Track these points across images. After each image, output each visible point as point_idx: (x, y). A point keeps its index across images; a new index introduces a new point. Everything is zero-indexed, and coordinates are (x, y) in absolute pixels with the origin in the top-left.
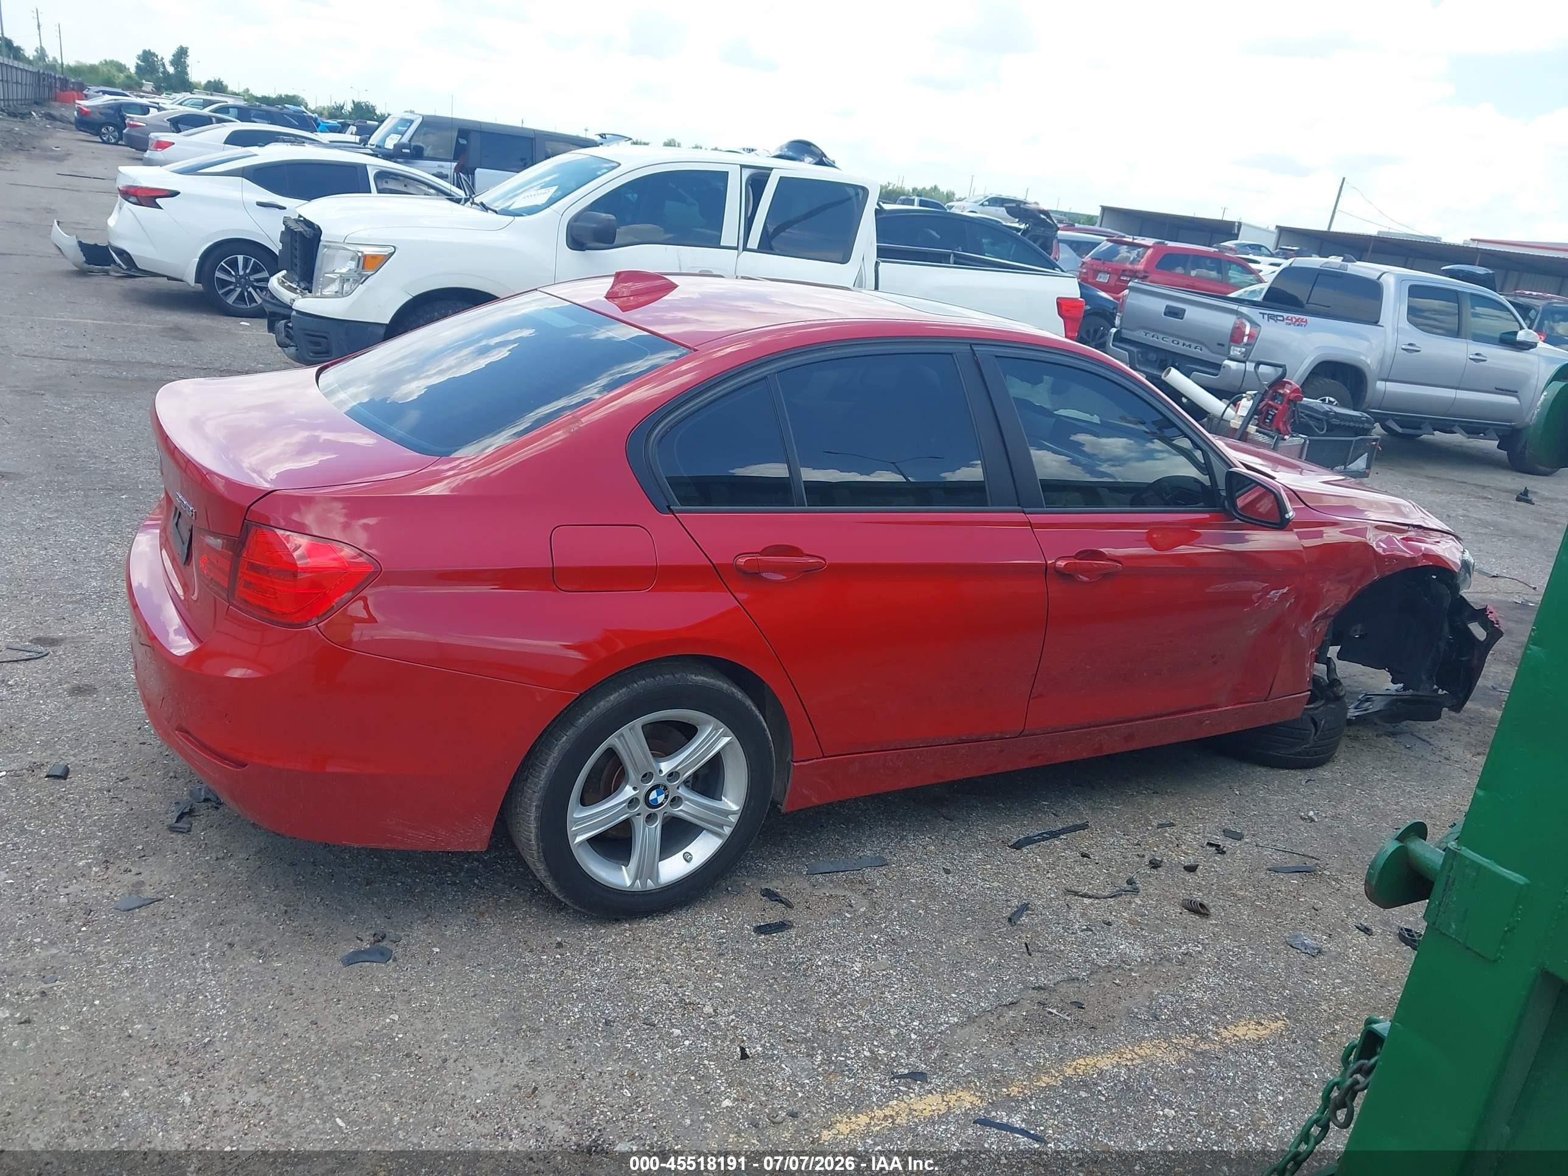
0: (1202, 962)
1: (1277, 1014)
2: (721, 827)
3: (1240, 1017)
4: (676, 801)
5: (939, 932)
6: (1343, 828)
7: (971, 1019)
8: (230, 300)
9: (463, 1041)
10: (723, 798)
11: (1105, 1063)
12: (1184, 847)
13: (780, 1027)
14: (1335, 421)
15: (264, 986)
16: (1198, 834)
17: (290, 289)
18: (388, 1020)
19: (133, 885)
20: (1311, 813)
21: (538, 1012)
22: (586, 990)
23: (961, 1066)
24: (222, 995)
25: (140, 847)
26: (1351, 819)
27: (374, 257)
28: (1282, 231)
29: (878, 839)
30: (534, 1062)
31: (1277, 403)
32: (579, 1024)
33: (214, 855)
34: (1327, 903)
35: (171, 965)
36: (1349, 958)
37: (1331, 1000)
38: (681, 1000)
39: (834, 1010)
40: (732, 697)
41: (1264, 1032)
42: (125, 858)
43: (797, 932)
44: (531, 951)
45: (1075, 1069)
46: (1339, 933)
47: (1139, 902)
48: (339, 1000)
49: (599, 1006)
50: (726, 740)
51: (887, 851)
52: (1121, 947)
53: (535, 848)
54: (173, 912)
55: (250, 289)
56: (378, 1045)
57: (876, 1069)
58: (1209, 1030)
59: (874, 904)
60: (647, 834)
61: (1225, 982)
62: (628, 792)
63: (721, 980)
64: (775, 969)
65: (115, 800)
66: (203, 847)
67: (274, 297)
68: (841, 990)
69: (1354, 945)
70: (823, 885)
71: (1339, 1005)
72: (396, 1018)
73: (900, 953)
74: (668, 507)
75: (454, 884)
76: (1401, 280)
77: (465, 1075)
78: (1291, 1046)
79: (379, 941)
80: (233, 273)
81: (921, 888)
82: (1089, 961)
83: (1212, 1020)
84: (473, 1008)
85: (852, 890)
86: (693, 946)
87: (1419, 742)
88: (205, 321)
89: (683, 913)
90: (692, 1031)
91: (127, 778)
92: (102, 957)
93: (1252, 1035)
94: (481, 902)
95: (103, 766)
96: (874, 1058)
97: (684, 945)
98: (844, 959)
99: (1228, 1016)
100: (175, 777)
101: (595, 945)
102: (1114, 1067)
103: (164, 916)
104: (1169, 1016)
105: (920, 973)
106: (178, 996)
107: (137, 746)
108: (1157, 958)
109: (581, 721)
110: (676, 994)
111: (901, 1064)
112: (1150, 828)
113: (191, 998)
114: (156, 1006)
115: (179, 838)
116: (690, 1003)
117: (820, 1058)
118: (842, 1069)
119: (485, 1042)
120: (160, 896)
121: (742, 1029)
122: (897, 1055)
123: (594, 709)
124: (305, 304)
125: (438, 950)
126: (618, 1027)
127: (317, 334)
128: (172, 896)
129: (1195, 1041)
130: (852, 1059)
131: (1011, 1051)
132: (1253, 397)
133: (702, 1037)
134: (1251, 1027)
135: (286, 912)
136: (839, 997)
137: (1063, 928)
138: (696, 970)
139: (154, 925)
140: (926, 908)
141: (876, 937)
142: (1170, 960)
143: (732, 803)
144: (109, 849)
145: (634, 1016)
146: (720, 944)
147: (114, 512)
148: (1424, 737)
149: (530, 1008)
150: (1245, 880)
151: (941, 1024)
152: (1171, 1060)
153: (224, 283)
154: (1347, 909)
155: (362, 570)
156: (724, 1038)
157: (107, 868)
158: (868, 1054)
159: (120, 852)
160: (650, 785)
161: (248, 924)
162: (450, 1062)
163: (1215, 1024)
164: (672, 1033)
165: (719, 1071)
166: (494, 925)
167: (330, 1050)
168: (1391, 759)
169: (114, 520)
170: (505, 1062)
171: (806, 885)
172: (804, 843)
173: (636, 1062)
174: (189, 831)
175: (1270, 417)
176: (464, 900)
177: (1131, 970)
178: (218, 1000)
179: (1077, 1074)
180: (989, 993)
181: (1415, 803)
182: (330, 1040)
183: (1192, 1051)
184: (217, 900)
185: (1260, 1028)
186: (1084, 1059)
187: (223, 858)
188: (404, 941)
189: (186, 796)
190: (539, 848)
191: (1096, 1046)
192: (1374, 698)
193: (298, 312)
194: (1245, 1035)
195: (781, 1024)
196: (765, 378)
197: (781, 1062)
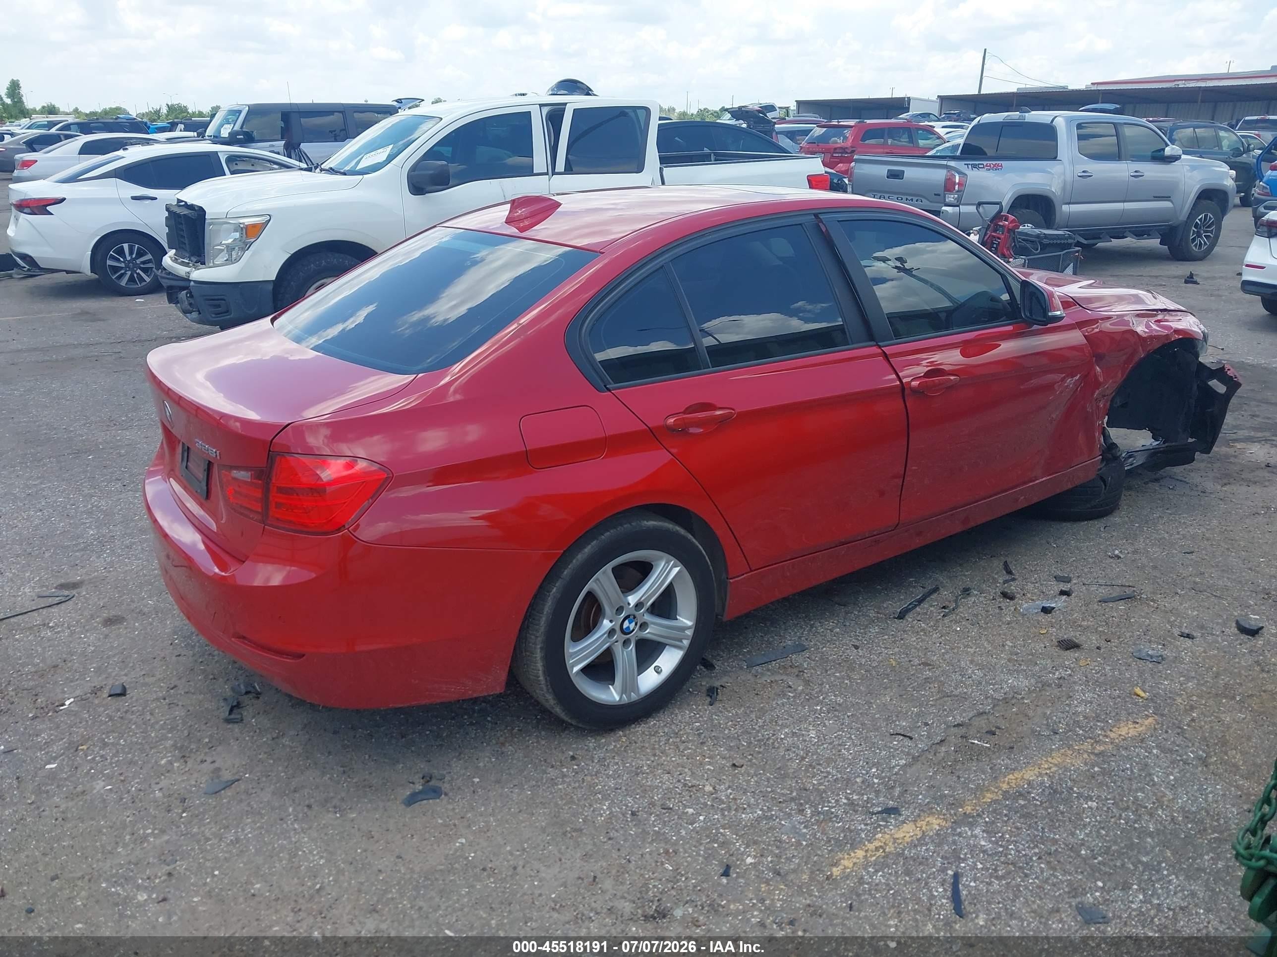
0: (1075, 683)
1: (1146, 713)
2: (680, 640)
3: (1119, 720)
4: (644, 626)
5: (866, 695)
6: (1144, 560)
7: (915, 759)
8: (123, 282)
9: (524, 850)
10: (678, 617)
11: (1030, 774)
12: (1029, 595)
13: (770, 792)
14: (1045, 241)
15: (348, 835)
16: (1036, 583)
17: (183, 264)
18: (458, 844)
19: (213, 772)
20: (1117, 552)
21: (575, 815)
22: (607, 790)
23: (920, 797)
24: (317, 847)
25: (207, 740)
26: (1148, 551)
27: (254, 226)
28: (942, 99)
29: (793, 630)
30: (586, 856)
31: (999, 234)
32: (610, 818)
33: (269, 736)
34: (1152, 620)
35: (267, 831)
36: (1184, 659)
37: (1182, 694)
38: (685, 785)
39: (807, 771)
40: (677, 534)
41: (1141, 729)
42: (197, 751)
43: (756, 714)
44: (552, 767)
45: (1008, 783)
46: (1170, 642)
47: (1011, 644)
48: (412, 836)
49: (621, 801)
50: (676, 570)
51: (803, 638)
52: (1010, 681)
53: (543, 682)
54: (253, 788)
55: (139, 271)
56: (457, 865)
57: (856, 811)
58: (1099, 735)
59: (807, 683)
60: (625, 656)
61: (1098, 695)
62: (606, 624)
63: (710, 763)
64: (749, 747)
65: (172, 705)
66: (258, 731)
67: (170, 273)
68: (807, 754)
69: (1185, 649)
70: (762, 674)
71: (1189, 697)
72: (464, 841)
73: (842, 717)
74: (605, 386)
75: (471, 724)
76: (1069, 121)
77: (535, 877)
78: (1165, 736)
79: (428, 781)
80: (122, 259)
81: (840, 664)
82: (989, 697)
83: (1099, 726)
84: (523, 822)
85: (787, 674)
86: (678, 740)
87: (1178, 483)
88: (105, 303)
89: (661, 715)
90: (702, 808)
91: (175, 686)
92: (208, 835)
93: (1132, 733)
94: (499, 735)
95: (152, 680)
96: (851, 804)
97: (671, 740)
98: (800, 730)
99: (1110, 721)
100: (214, 679)
101: (601, 753)
102: (1037, 777)
103: (246, 792)
104: (1065, 729)
105: (863, 730)
106: (281, 855)
107: (174, 658)
108: (1040, 685)
109: (565, 573)
110: (679, 781)
111: (874, 804)
112: (998, 585)
113: (293, 855)
114: (266, 866)
115: (236, 728)
116: (692, 786)
117: (809, 811)
118: (829, 817)
119: (542, 847)
120: (237, 777)
121: (741, 799)
122: (868, 798)
123: (574, 561)
124: (200, 274)
125: (478, 780)
126: (642, 815)
127: (216, 297)
128: (247, 775)
129: (1092, 745)
130: (835, 807)
131: (954, 778)
132: (979, 232)
133: (712, 811)
134: (1130, 726)
135: (344, 772)
136: (807, 760)
137: (960, 675)
138: (688, 759)
139: (241, 801)
140: (849, 678)
141: (819, 708)
142: (1050, 685)
143: (686, 620)
144: (182, 747)
145: (652, 804)
146: (699, 735)
147: (87, 471)
148: (1180, 478)
149: (567, 813)
150: (1084, 613)
151: (894, 767)
152: (1079, 763)
153: (115, 269)
154: (1169, 622)
155: (376, 477)
156: (729, 809)
157: (186, 762)
158: (845, 801)
159: (192, 747)
160: (623, 615)
161: (317, 787)
162: (520, 868)
163: (1102, 729)
164: (687, 812)
165: (734, 836)
166: (516, 751)
167: (420, 877)
168: (1162, 500)
169: (89, 478)
170: (563, 860)
171: (750, 677)
172: (737, 644)
173: (667, 840)
174: (242, 720)
175: (995, 246)
176: (485, 736)
177: (1023, 698)
178: (315, 852)
179: (1011, 787)
180: (922, 736)
181: (1190, 529)
182: (417, 869)
183: (1092, 753)
184: (285, 772)
185: (1137, 726)
186: (1013, 774)
187: (277, 738)
188: (448, 778)
189: (229, 693)
190: (546, 681)
191: (1018, 763)
192: (1136, 454)
193: (195, 282)
194: (1128, 734)
195: (769, 790)
196: (662, 267)
197: (781, 820)
